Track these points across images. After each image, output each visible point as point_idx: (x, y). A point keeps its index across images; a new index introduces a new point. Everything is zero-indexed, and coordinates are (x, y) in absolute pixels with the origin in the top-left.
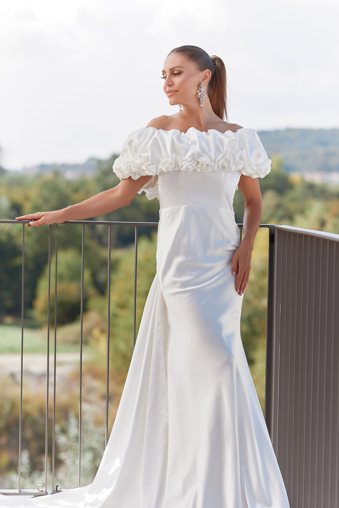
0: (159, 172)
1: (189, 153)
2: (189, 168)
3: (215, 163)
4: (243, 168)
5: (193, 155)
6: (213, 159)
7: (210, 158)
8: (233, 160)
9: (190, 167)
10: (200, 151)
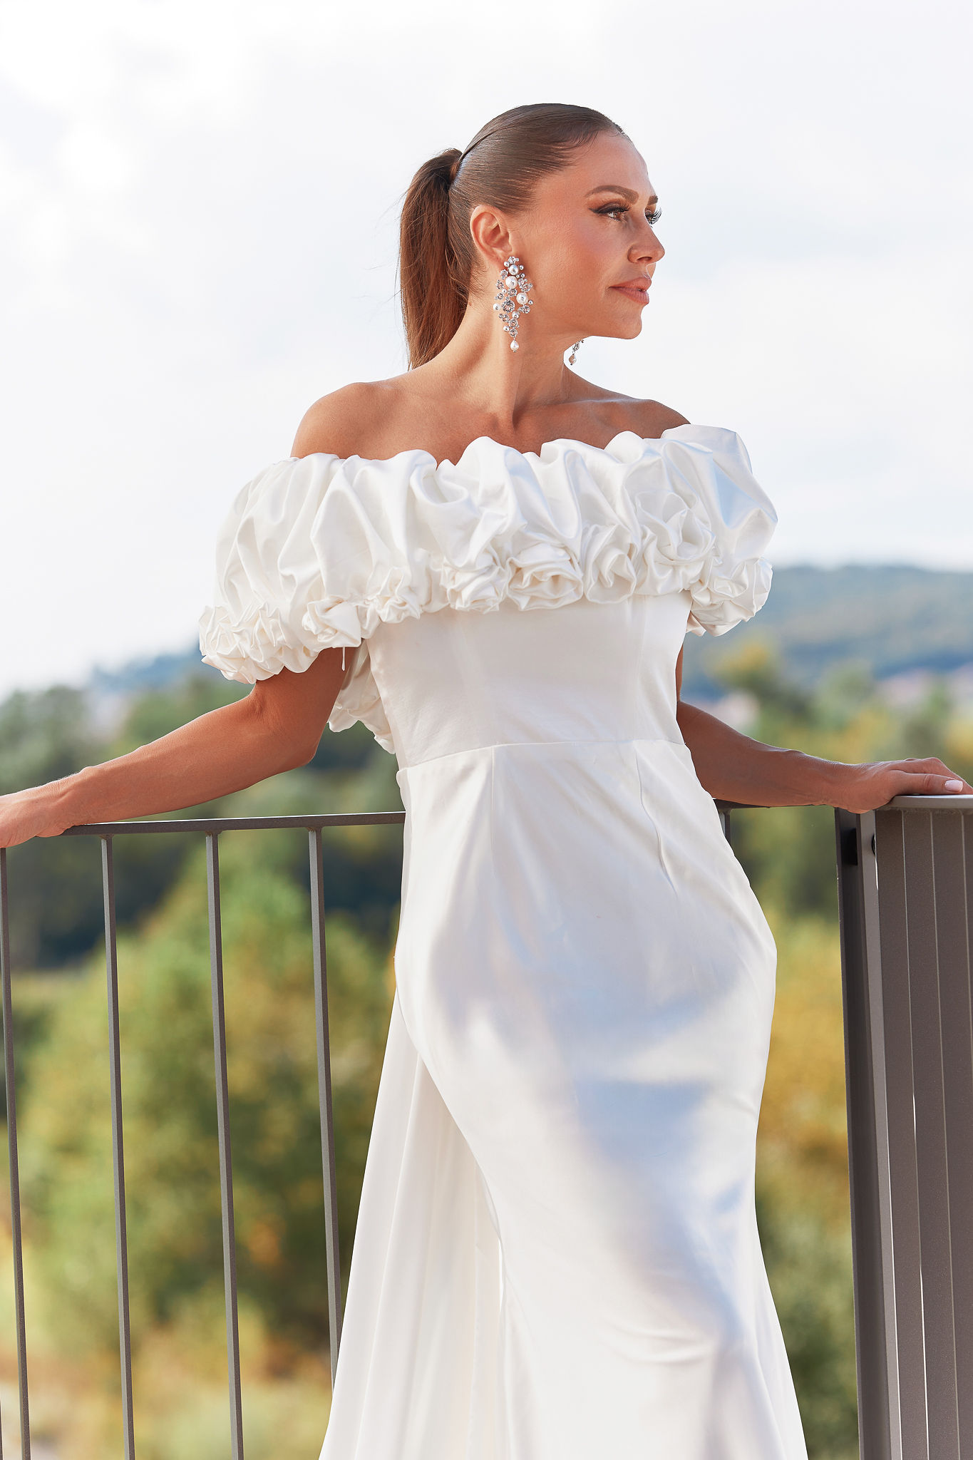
0: (370, 626)
1: (480, 539)
2: (484, 600)
3: (584, 570)
4: (700, 581)
5: (495, 542)
6: (578, 554)
7: (565, 548)
8: (659, 548)
9: (490, 592)
10: (522, 523)
